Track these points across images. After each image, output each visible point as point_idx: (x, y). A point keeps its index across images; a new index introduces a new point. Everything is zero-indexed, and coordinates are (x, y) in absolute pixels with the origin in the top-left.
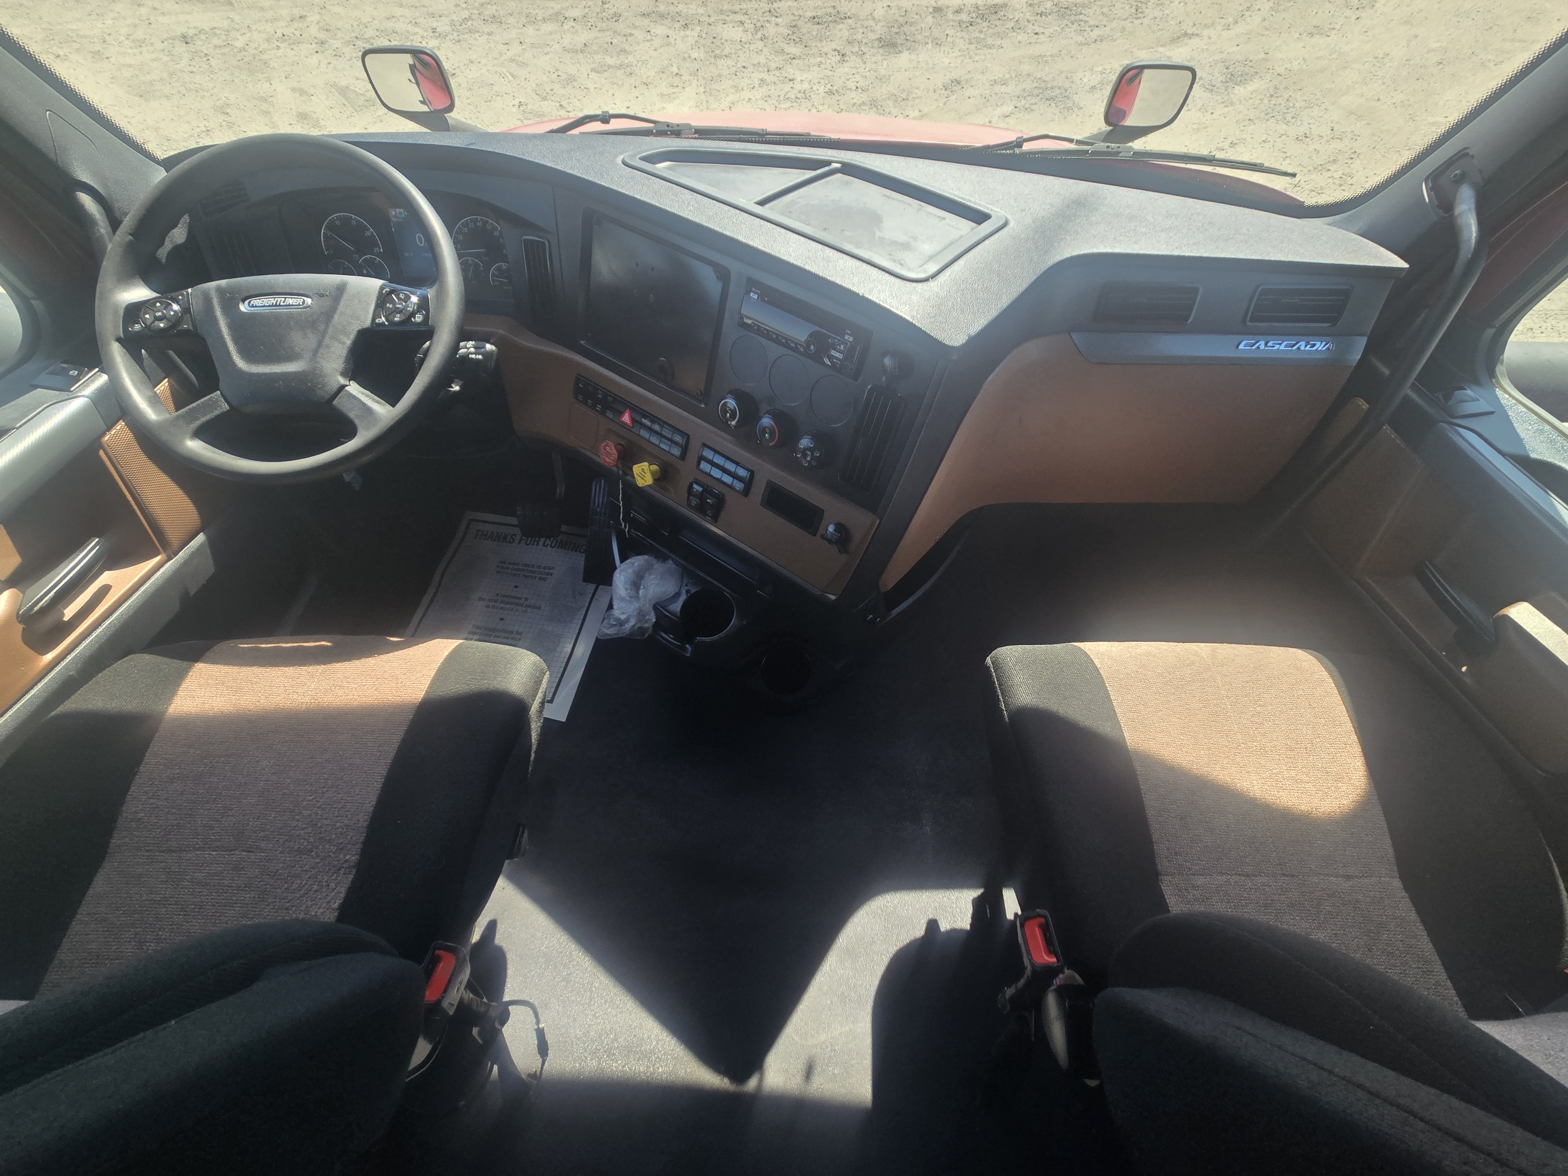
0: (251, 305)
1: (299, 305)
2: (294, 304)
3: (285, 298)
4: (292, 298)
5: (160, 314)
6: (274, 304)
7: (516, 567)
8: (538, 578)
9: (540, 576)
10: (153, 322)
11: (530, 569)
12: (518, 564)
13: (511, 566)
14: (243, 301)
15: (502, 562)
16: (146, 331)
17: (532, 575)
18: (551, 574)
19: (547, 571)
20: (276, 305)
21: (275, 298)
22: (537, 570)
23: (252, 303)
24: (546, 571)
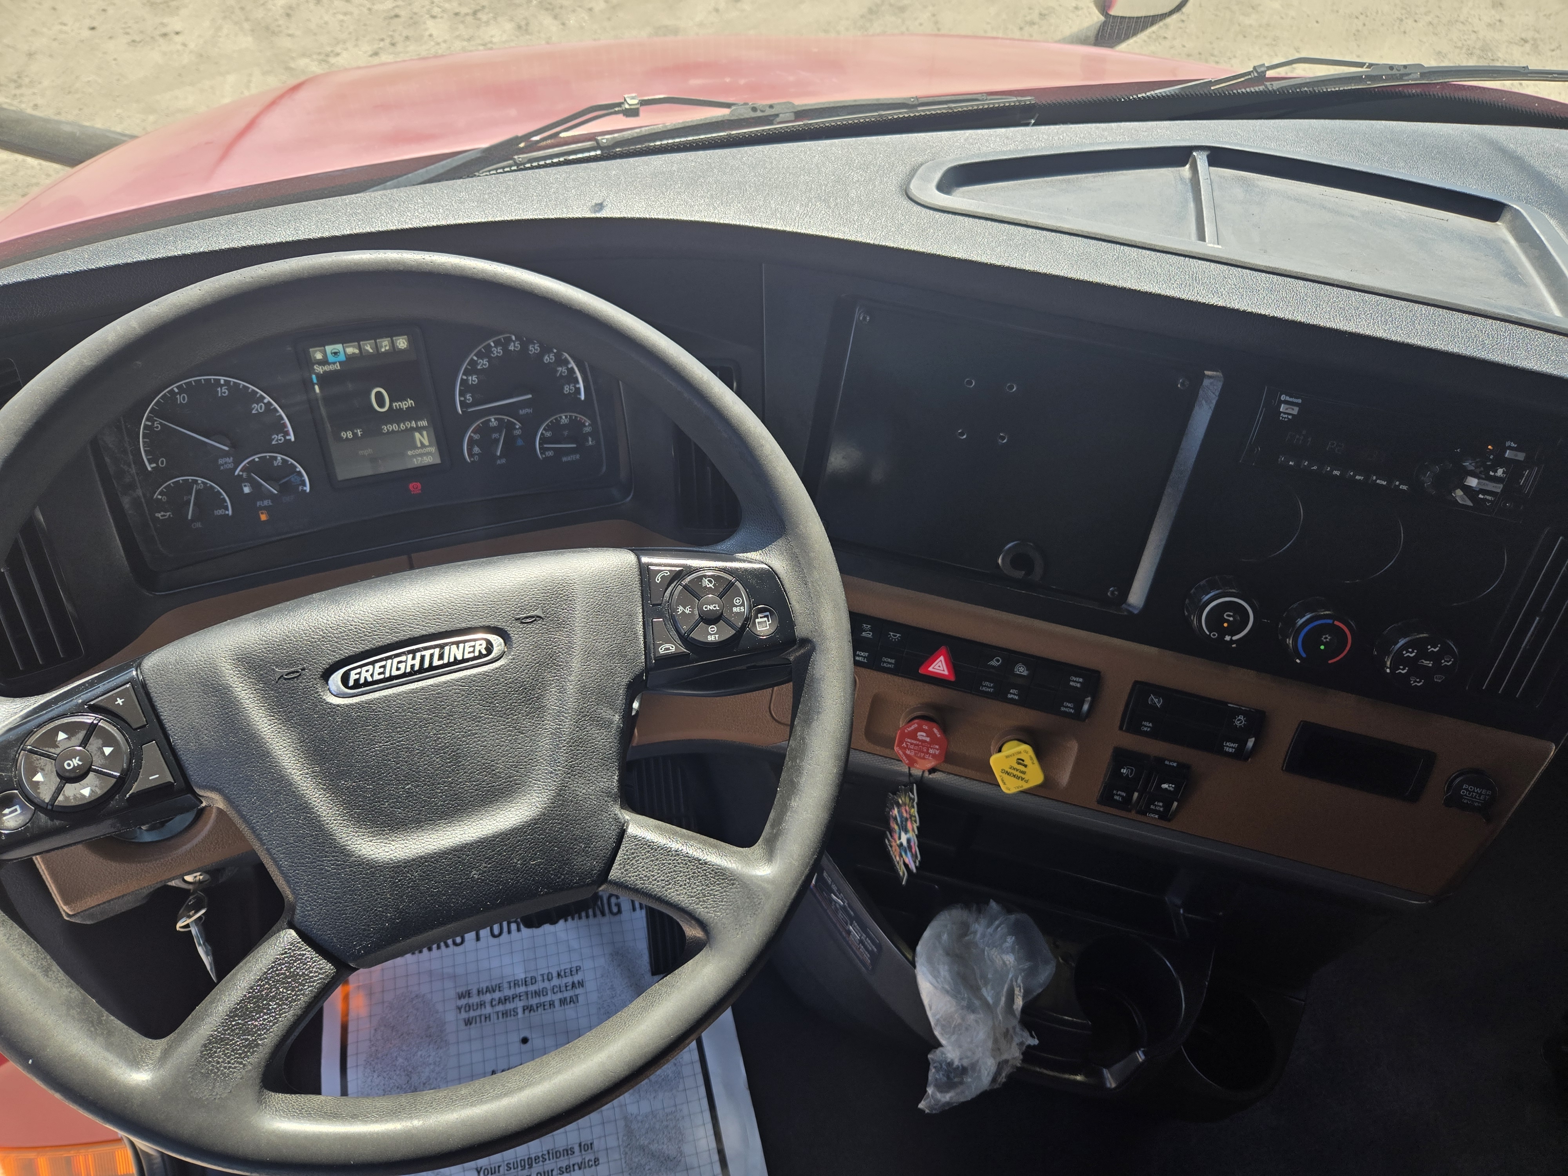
0: (351, 683)
1: (481, 655)
2: (467, 656)
3: (442, 647)
4: (457, 643)
5: (76, 762)
6: (417, 668)
7: (497, 995)
8: (557, 1003)
9: (560, 996)
10: (59, 790)
11: (532, 988)
12: (499, 987)
13: (488, 997)
14: (326, 675)
15: (461, 996)
16: (43, 818)
17: (543, 999)
18: (581, 984)
19: (569, 980)
20: (422, 670)
21: (414, 652)
22: (546, 984)
23: (353, 676)
24: (565, 980)
